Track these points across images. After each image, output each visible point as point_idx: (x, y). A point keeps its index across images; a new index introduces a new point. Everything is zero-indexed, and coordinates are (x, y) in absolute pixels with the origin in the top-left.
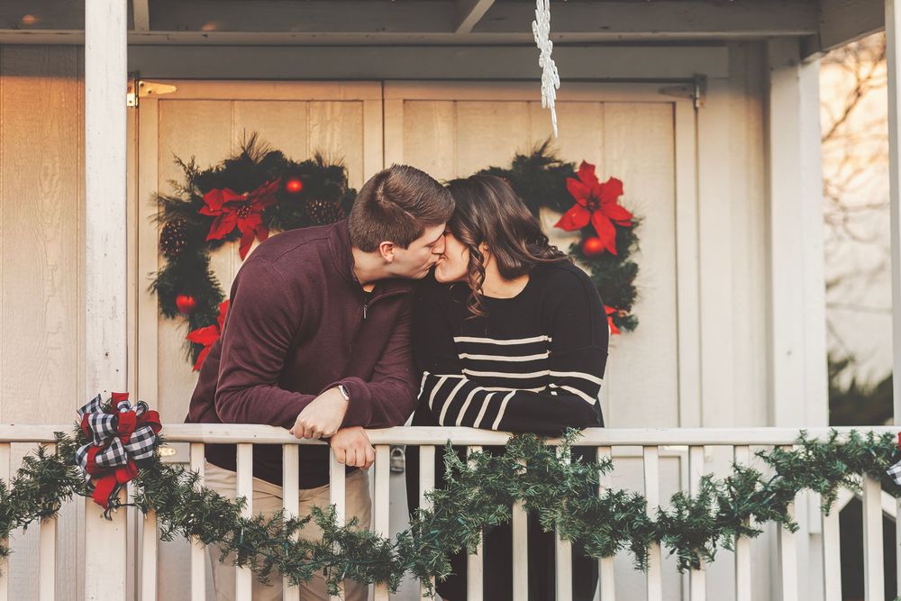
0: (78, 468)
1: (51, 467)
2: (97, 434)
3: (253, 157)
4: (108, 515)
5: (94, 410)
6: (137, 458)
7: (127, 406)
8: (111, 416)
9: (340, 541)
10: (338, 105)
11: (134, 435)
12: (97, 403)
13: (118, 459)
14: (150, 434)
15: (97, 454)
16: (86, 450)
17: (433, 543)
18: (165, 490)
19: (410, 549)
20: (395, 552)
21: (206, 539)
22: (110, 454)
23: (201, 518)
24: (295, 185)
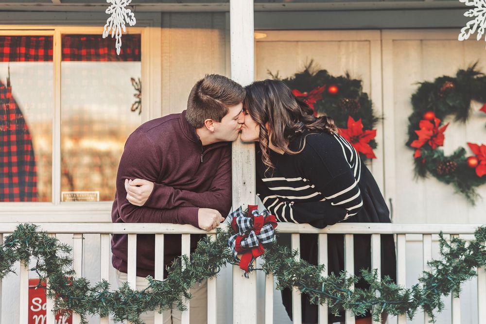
0: (230, 248)
1: (215, 248)
2: (241, 229)
3: (311, 73)
4: (247, 275)
5: (238, 215)
6: (264, 242)
7: (257, 213)
8: (249, 218)
9: (380, 290)
10: (356, 43)
11: (262, 230)
12: (240, 211)
13: (254, 243)
14: (272, 229)
15: (242, 241)
16: (235, 238)
17: (433, 291)
18: (279, 261)
19: (420, 295)
20: (411, 297)
21: (302, 289)
22: (249, 240)
23: (300, 277)
24: (333, 89)
